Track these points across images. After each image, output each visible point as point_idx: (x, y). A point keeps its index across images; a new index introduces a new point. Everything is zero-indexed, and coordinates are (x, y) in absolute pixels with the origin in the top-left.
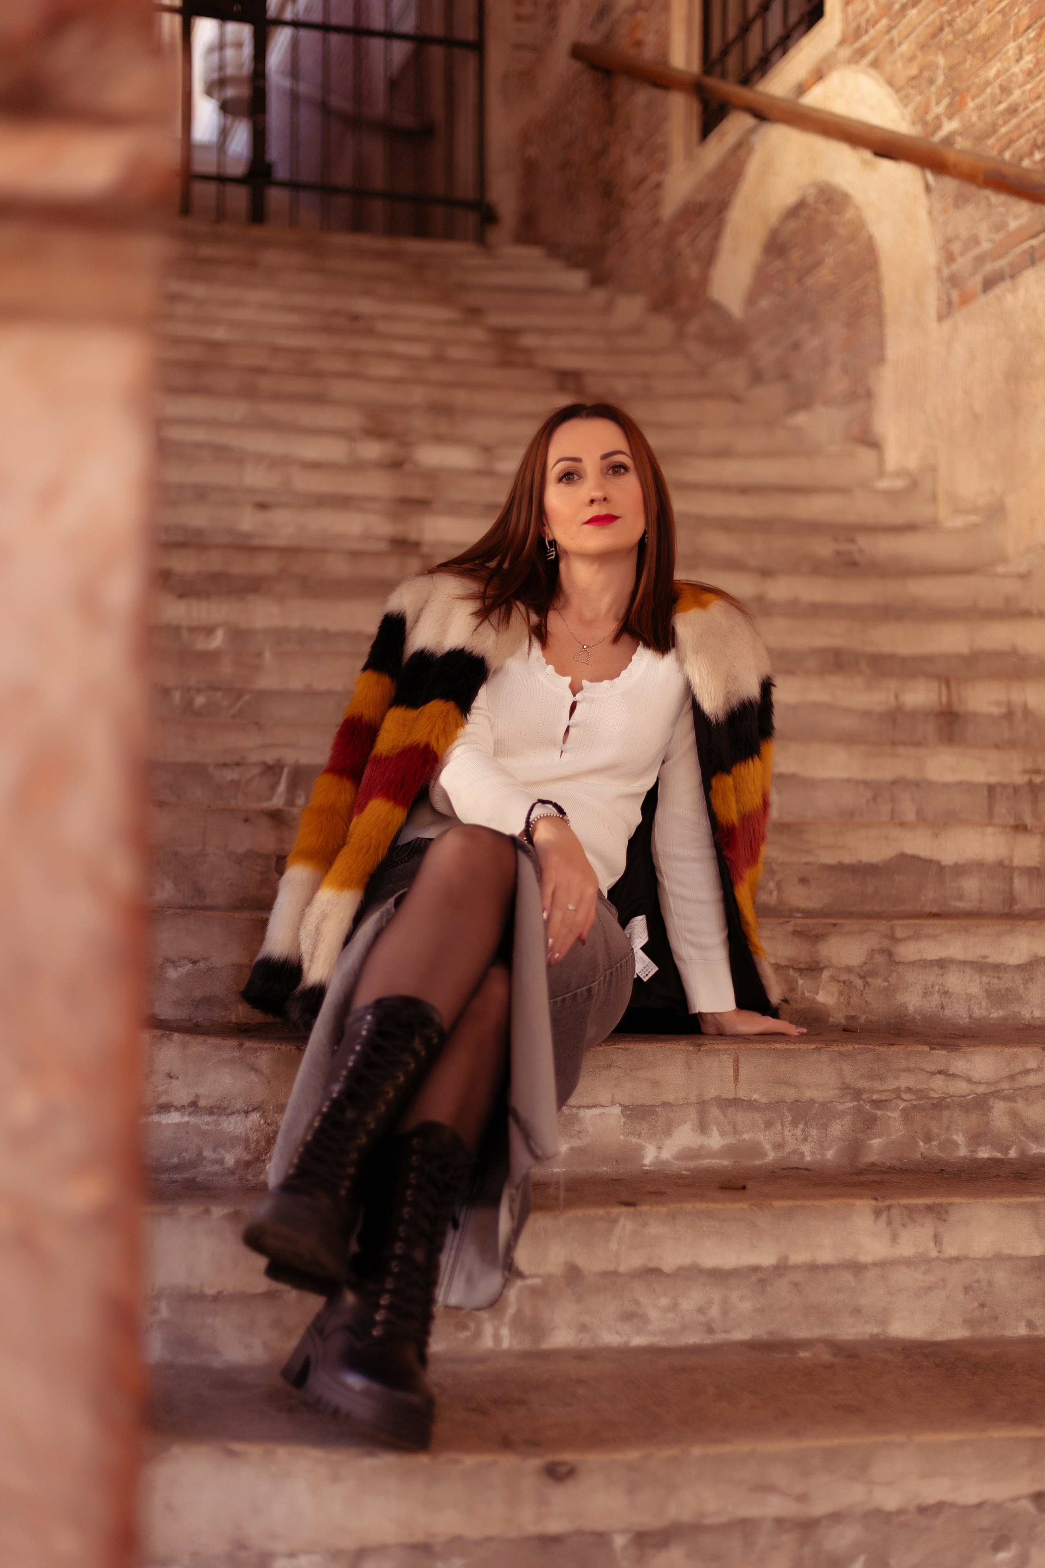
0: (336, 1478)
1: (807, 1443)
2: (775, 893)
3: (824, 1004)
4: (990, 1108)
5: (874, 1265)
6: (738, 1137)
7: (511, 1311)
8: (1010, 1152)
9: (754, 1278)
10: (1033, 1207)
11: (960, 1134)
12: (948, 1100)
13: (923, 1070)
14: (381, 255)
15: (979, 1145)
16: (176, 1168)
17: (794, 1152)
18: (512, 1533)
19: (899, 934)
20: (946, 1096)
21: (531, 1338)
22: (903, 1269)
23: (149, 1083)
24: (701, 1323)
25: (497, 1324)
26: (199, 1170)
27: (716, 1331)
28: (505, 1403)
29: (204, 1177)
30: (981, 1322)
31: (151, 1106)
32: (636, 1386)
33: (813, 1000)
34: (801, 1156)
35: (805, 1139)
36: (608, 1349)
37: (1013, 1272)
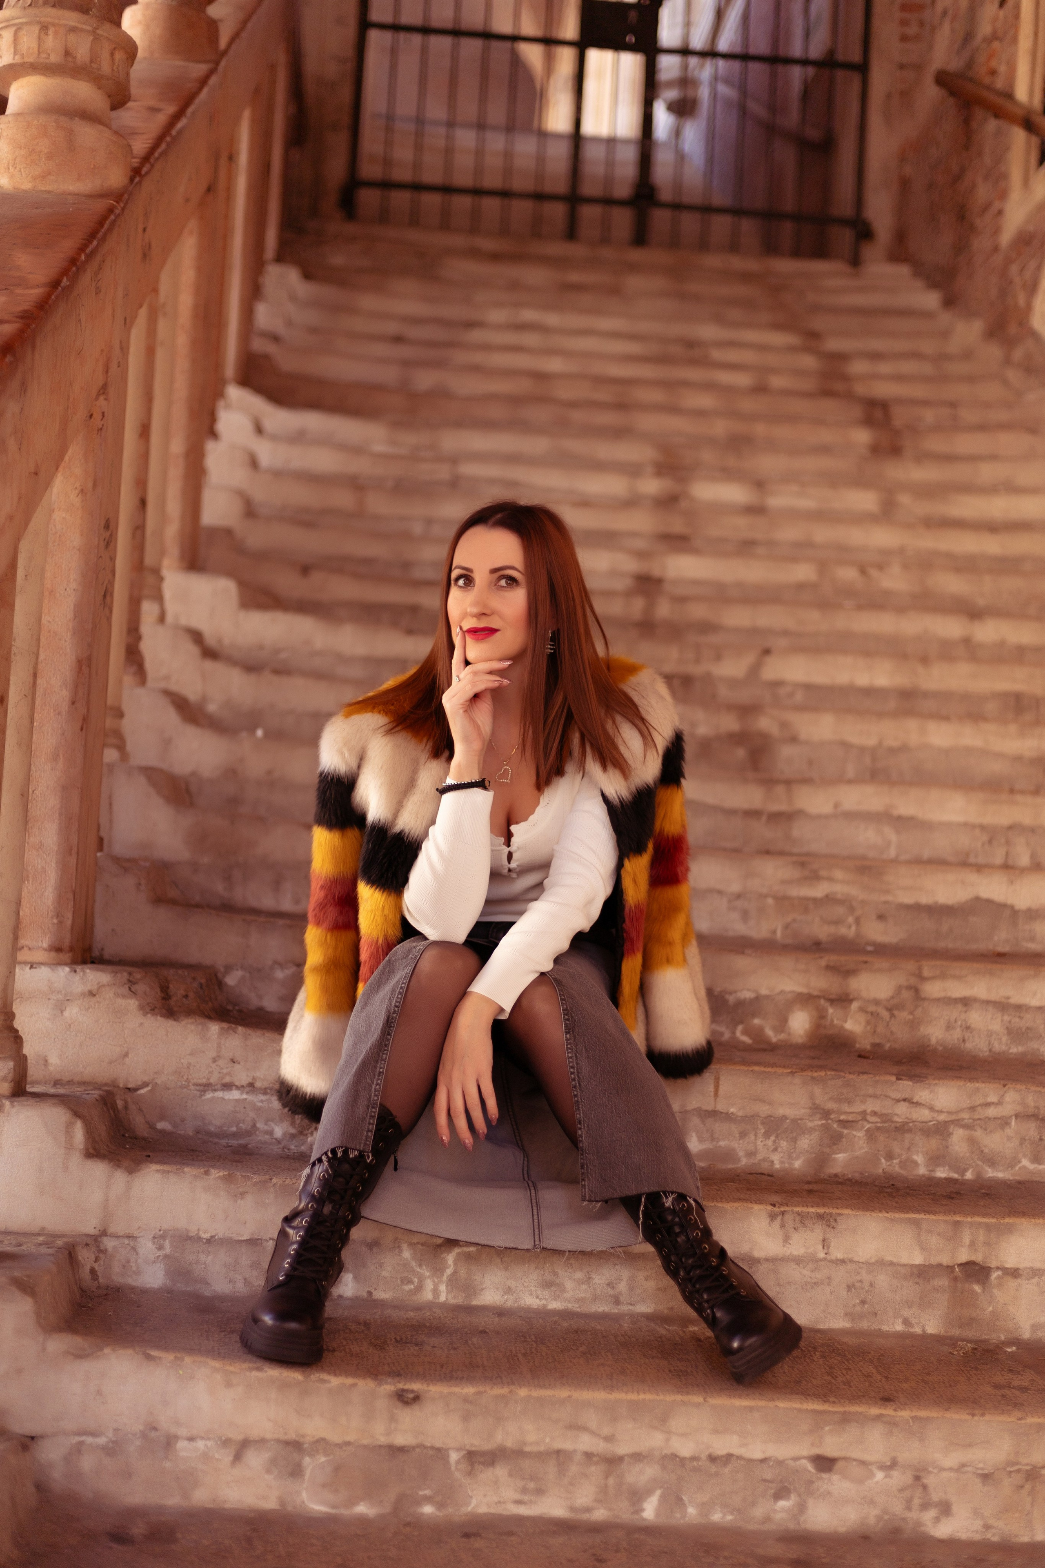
0: (229, 1385)
1: (617, 1395)
2: (853, 928)
3: (851, 1032)
4: (950, 1134)
5: (767, 1260)
6: (715, 1143)
7: (449, 1271)
8: (966, 1174)
10: (916, 1223)
11: (921, 1155)
12: (911, 1125)
13: (889, 1097)
15: (937, 1165)
16: (234, 1135)
17: (764, 1160)
18: (365, 1442)
19: (926, 973)
20: (909, 1121)
21: (464, 1295)
22: (793, 1265)
23: (217, 1065)
24: (610, 1296)
25: (436, 1280)
26: (251, 1138)
27: (623, 1303)
28: (406, 1343)
29: (254, 1145)
30: (861, 1317)
31: (217, 1085)
32: (523, 1339)
33: (842, 1027)
34: (769, 1164)
35: (776, 1149)
36: (528, 1310)
37: (894, 1276)
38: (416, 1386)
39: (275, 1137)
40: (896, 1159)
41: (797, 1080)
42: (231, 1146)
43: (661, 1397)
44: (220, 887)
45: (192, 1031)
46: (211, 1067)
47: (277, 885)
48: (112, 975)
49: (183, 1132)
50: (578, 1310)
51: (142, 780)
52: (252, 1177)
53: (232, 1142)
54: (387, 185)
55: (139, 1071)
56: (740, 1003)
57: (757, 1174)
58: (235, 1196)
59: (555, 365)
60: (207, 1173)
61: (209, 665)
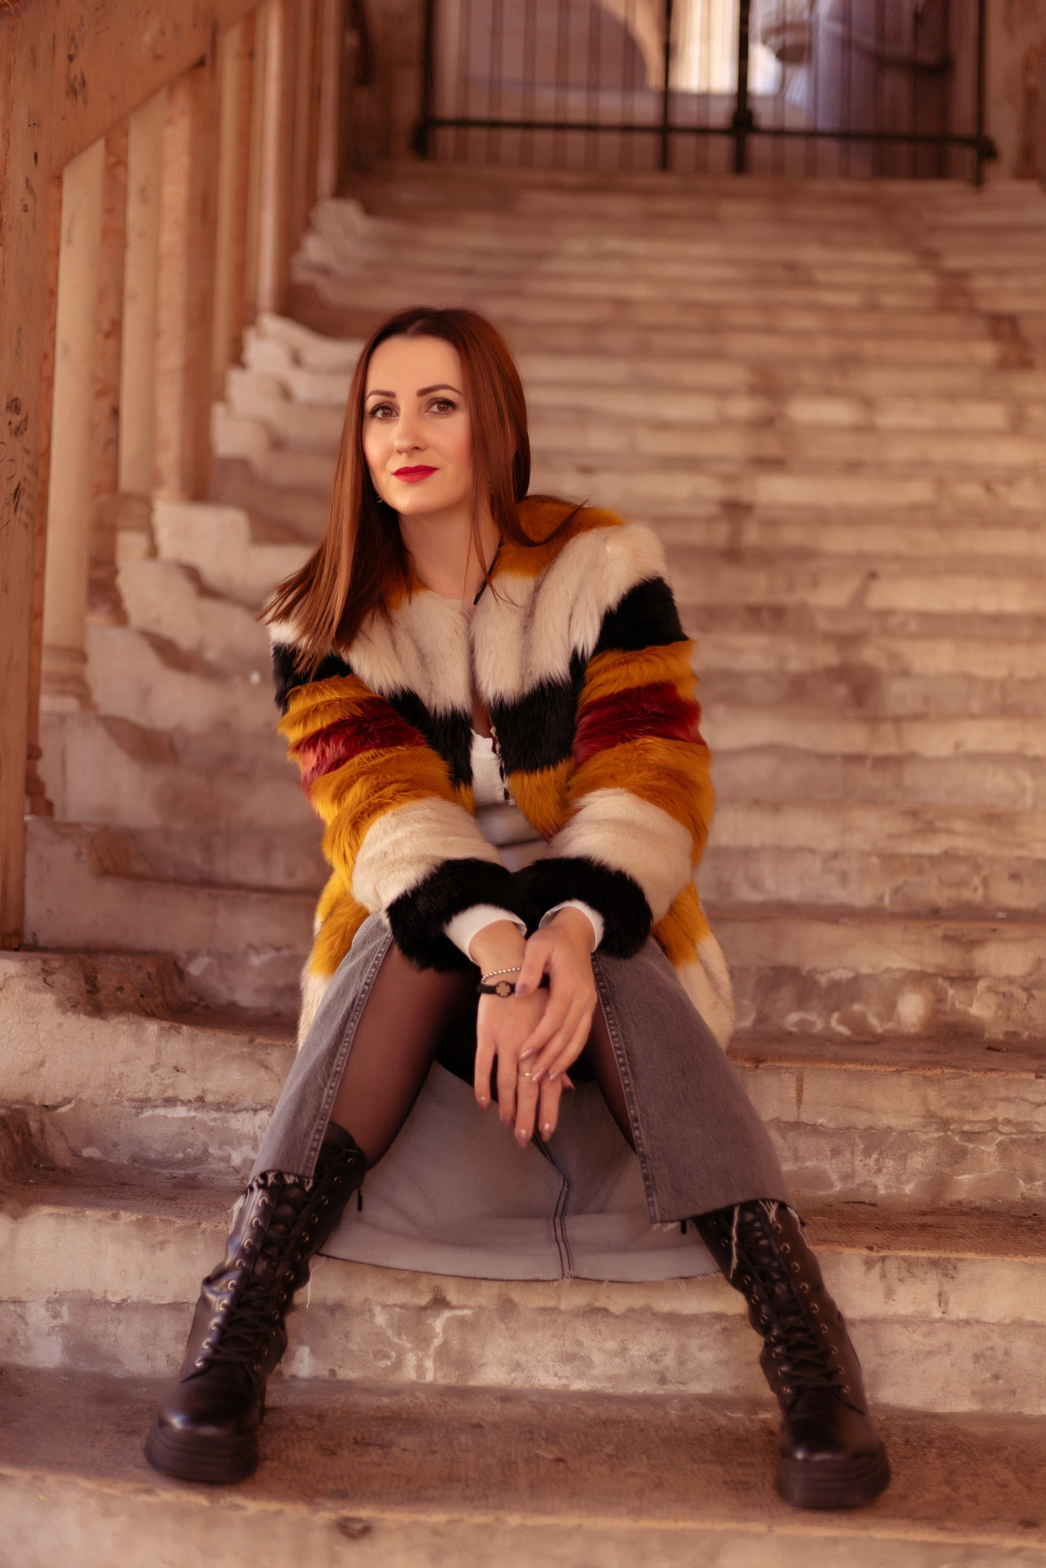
0: (107, 1513)
1: (646, 1523)
2: (980, 891)
3: (978, 1018)
5: (863, 1321)
6: (799, 1164)
7: (437, 1342)
9: (718, 1327)
13: (1027, 1101)
14: (855, 200)
16: (181, 1163)
17: (865, 1184)
21: (457, 1373)
22: (898, 1329)
23: (156, 1075)
24: (653, 1372)
25: (420, 1354)
26: (202, 1167)
27: (670, 1381)
28: (368, 1444)
29: (205, 1175)
30: (995, 1396)
31: (157, 1100)
32: (529, 1436)
33: (966, 1013)
34: (872, 1190)
35: (879, 1171)
36: (544, 1392)
37: (1037, 1342)
38: (365, 1513)
39: (233, 1164)
40: (1037, 1180)
41: (906, 1080)
42: (176, 1177)
43: (707, 1525)
44: (197, 859)
45: (124, 1032)
46: (149, 1077)
47: (266, 854)
48: (22, 964)
49: (116, 1160)
50: (611, 1391)
51: (100, 732)
52: (175, 1222)
53: (178, 1172)
54: (463, 123)
55: (58, 1084)
56: (835, 985)
57: (855, 1203)
58: (153, 1246)
59: (639, 291)
60: (115, 1217)
61: (207, 605)
